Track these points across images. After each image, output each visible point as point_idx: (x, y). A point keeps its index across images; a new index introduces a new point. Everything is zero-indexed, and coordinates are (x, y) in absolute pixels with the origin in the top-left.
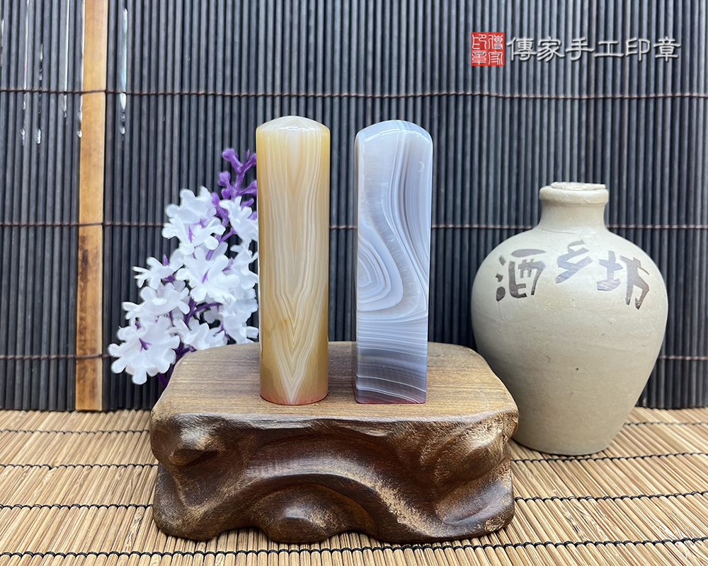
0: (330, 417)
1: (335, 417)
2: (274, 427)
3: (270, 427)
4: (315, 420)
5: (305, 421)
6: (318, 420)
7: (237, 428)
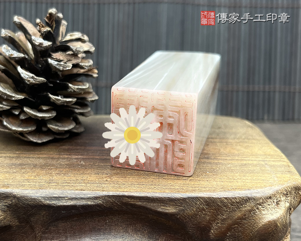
0: (121, 194)
1: (126, 194)
2: (65, 204)
3: (61, 204)
4: (106, 196)
5: (96, 198)
6: (109, 196)
7: (28, 204)
